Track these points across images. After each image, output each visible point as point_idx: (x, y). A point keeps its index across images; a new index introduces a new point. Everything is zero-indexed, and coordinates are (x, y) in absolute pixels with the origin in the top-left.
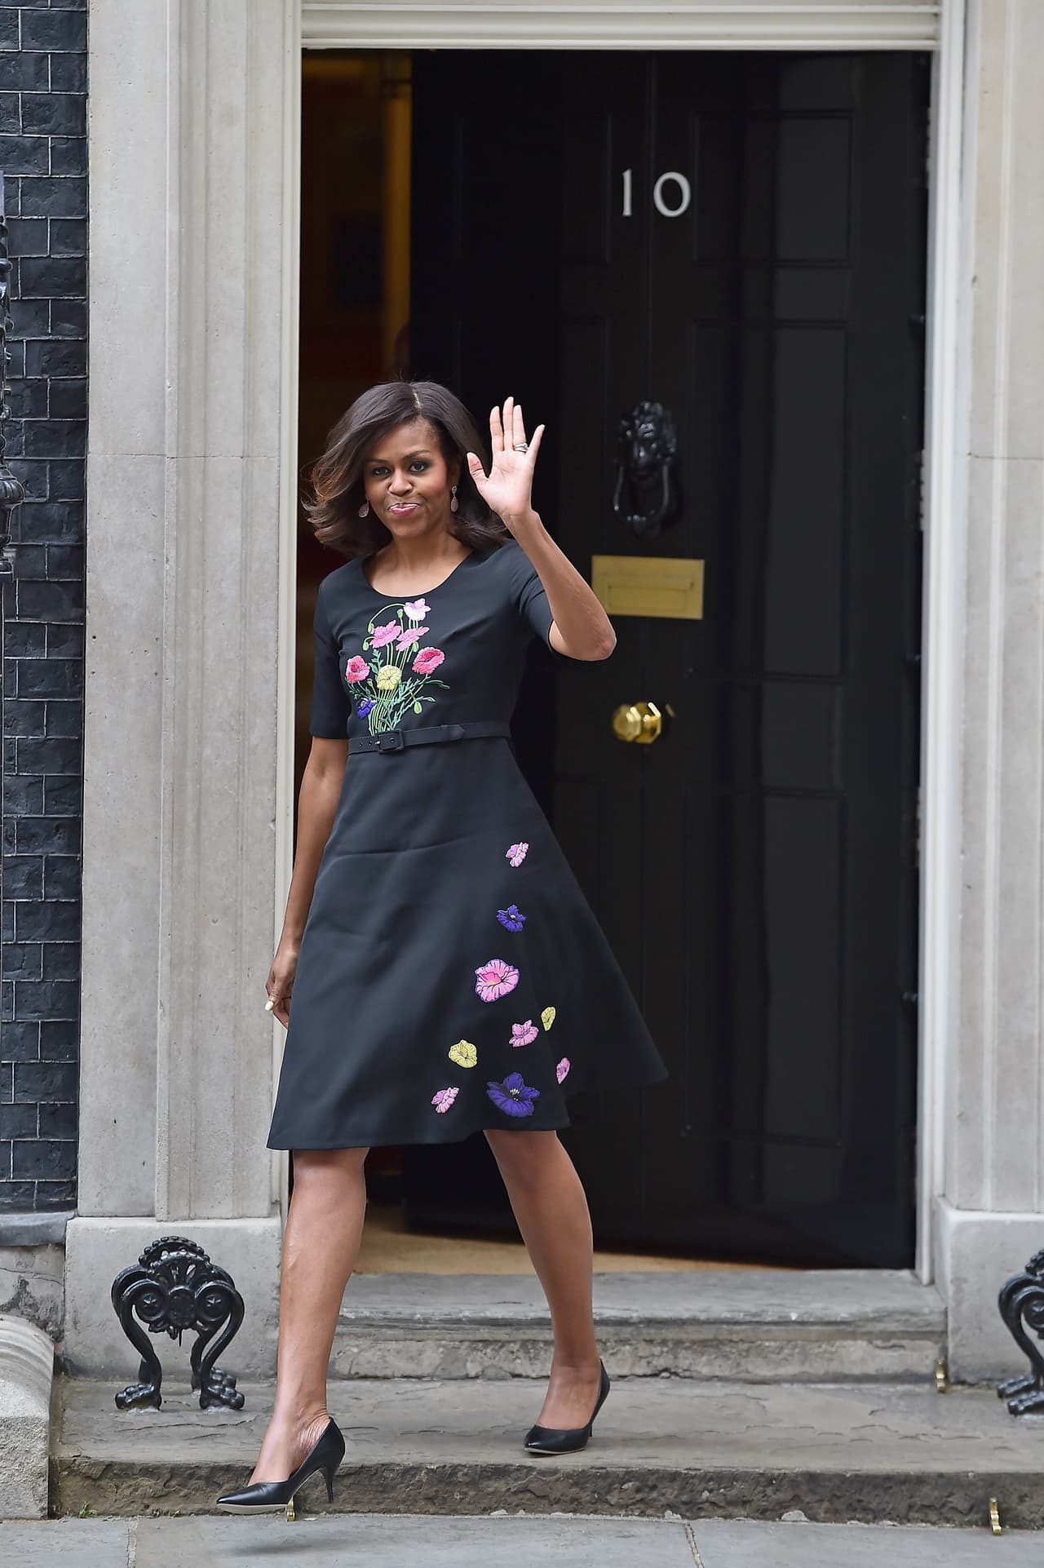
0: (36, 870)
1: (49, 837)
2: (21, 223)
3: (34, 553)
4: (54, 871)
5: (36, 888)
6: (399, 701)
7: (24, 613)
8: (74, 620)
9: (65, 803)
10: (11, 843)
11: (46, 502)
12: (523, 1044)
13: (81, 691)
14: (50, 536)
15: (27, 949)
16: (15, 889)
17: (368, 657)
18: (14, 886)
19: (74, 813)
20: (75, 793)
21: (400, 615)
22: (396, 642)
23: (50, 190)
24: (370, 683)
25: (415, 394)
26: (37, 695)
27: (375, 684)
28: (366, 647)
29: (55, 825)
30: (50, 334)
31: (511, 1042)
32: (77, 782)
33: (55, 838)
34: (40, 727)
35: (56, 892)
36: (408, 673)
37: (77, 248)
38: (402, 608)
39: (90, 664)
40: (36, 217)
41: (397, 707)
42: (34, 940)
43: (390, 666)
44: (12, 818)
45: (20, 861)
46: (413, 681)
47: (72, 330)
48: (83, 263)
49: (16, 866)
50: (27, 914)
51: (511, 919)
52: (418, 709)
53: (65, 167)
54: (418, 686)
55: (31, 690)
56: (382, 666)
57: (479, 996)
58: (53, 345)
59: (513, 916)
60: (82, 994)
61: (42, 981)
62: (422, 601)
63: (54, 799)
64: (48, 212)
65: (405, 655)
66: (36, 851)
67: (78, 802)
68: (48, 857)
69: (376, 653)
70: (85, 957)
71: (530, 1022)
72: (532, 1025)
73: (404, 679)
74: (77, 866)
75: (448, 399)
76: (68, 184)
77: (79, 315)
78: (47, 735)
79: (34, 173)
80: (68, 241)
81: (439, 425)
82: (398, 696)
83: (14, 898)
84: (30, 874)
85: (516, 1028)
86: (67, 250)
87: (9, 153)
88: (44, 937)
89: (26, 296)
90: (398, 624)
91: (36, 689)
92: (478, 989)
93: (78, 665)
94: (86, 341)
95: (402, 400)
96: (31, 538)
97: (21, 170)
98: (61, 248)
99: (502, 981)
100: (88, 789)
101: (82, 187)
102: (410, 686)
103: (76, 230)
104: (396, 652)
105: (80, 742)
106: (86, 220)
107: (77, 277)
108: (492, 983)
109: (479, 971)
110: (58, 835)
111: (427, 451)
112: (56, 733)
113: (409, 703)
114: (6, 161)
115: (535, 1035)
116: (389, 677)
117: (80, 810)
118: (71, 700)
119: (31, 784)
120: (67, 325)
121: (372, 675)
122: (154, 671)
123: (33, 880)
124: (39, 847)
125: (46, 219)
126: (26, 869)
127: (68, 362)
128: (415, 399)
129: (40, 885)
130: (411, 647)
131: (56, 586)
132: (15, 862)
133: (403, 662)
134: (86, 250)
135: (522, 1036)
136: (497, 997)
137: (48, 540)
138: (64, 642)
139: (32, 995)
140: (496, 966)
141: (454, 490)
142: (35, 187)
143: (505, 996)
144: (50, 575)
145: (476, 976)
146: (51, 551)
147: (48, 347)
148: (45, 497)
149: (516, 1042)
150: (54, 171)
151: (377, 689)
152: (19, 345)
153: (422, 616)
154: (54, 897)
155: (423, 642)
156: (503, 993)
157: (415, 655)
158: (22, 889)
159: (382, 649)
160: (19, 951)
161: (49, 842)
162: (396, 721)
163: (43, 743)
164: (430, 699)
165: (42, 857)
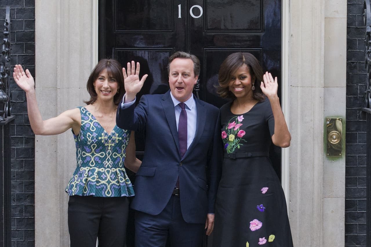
0: (22, 209)
1: (25, 199)
2: (16, 22)
3: (20, 117)
4: (27, 209)
5: (22, 214)
6: (234, 144)
7: (18, 134)
8: (32, 136)
9: (30, 189)
10: (14, 201)
11: (24, 102)
12: (262, 244)
13: (34, 157)
14: (25, 112)
15: (20, 232)
16: (16, 214)
17: (227, 131)
18: (16, 213)
19: (33, 192)
20: (33, 186)
21: (236, 120)
22: (234, 128)
23: (25, 12)
24: (227, 138)
25: (244, 57)
26: (22, 158)
27: (228, 139)
28: (226, 129)
29: (27, 196)
30: (24, 53)
31: (259, 243)
32: (33, 183)
33: (27, 199)
34: (22, 167)
35: (28, 215)
36: (236, 137)
37: (32, 28)
38: (237, 117)
39: (37, 149)
40: (20, 20)
41: (234, 146)
42: (21, 229)
43: (232, 135)
44: (15, 194)
45: (17, 206)
46: (237, 139)
47: (31, 52)
48: (34, 33)
49: (16, 207)
50: (20, 221)
51: (261, 208)
52: (239, 147)
53: (29, 5)
54: (239, 141)
55: (19, 156)
56: (230, 134)
57: (250, 229)
58: (26, 56)
59: (261, 207)
60: (35, 244)
61: (24, 241)
62: (242, 116)
63: (27, 188)
64: (24, 18)
65: (236, 131)
66: (22, 203)
67: (33, 189)
68: (25, 205)
69: (229, 131)
70: (36, 234)
71: (264, 238)
72: (265, 239)
73: (235, 138)
74: (33, 207)
75: (253, 58)
76: (29, 10)
77: (32, 48)
78: (25, 170)
79: (20, 7)
80: (30, 26)
81: (250, 66)
82: (234, 143)
83: (16, 217)
84: (20, 210)
85: (260, 239)
86: (29, 29)
87: (13, 1)
88: (24, 228)
89: (17, 42)
90: (235, 122)
91: (21, 156)
92: (250, 227)
93: (33, 149)
94: (35, 55)
95: (240, 59)
96: (19, 112)
97: (16, 6)
98: (27, 29)
99: (257, 225)
100: (36, 185)
101: (33, 11)
102: (237, 140)
103: (31, 23)
104: (234, 131)
105: (34, 171)
106: (35, 20)
107: (32, 37)
108: (254, 226)
109: (251, 222)
110: (28, 199)
111: (245, 74)
112: (27, 169)
113: (237, 145)
114: (12, 4)
115: (266, 242)
116: (232, 137)
117: (34, 192)
118: (31, 159)
119: (20, 184)
120: (29, 51)
121: (228, 137)
122: (55, 150)
123: (21, 212)
124: (22, 202)
125: (23, 20)
126: (19, 208)
127: (30, 61)
128: (243, 58)
129: (23, 213)
130: (237, 129)
131: (27, 126)
132: (16, 206)
133: (235, 133)
134: (35, 29)
135: (262, 241)
136: (255, 230)
137: (24, 113)
138: (29, 142)
139: (21, 245)
140: (256, 221)
141: (253, 84)
142: (20, 11)
143: (258, 230)
144: (25, 123)
145: (250, 224)
146: (25, 116)
147: (24, 57)
148: (23, 100)
149: (260, 243)
150: (25, 7)
151: (229, 141)
152: (15, 57)
153: (242, 120)
154: (27, 216)
155: (241, 128)
156: (257, 229)
157: (238, 132)
158: (18, 214)
159: (230, 129)
160: (17, 232)
161: (25, 200)
162: (234, 150)
163: (23, 172)
164: (242, 144)
165: (23, 205)
